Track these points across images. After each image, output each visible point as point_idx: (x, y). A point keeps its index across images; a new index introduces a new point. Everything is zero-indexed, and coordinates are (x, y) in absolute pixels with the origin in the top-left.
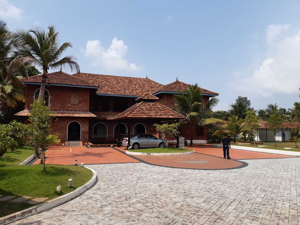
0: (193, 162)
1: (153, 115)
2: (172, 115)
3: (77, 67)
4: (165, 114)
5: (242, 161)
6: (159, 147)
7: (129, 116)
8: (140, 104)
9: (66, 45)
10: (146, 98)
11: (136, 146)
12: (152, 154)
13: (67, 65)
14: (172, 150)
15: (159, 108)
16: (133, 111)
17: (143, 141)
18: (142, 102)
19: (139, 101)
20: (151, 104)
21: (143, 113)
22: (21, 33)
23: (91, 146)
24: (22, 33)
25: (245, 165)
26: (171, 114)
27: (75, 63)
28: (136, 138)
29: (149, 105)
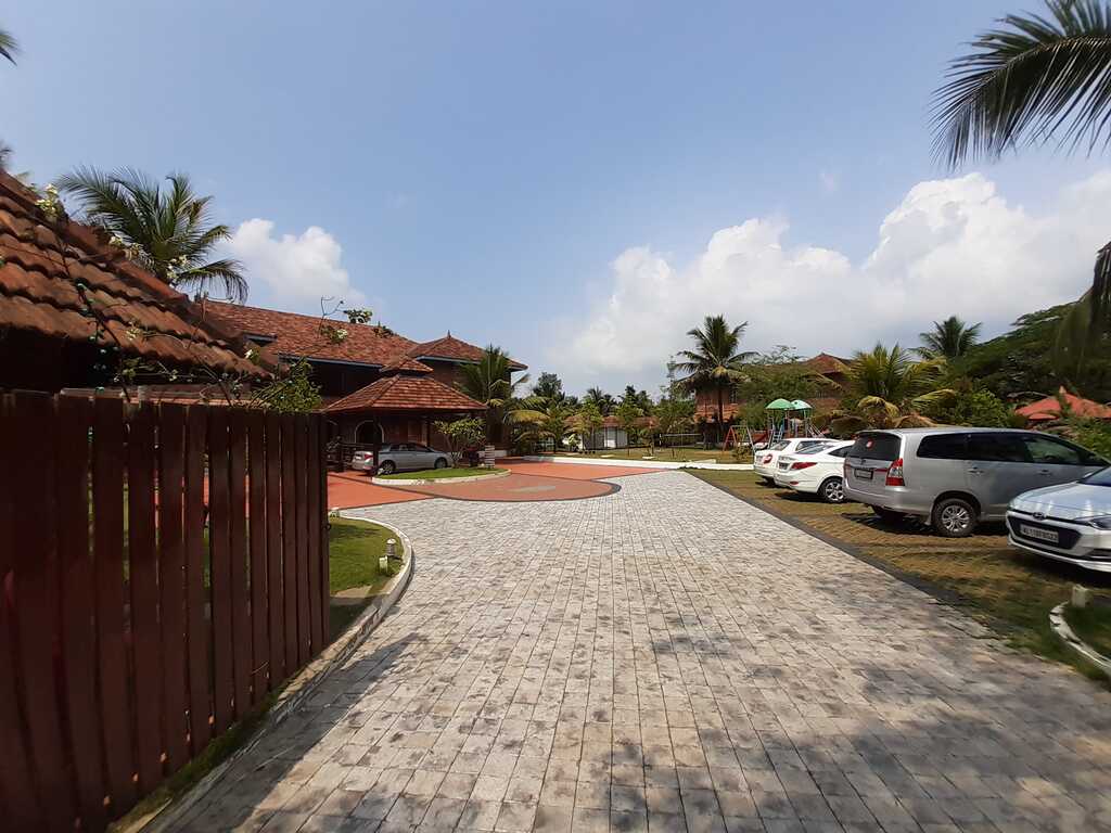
1: (425, 401)
2: (464, 404)
4: (449, 400)
5: (606, 480)
6: (436, 468)
7: (376, 405)
8: (394, 379)
10: (406, 367)
11: (389, 467)
12: (437, 481)
13: (219, 279)
15: (435, 390)
16: (383, 393)
17: (401, 457)
18: (398, 376)
19: (391, 374)
20: (419, 381)
21: (406, 398)
22: (90, 179)
24: (93, 178)
26: (462, 402)
28: (388, 450)
29: (414, 382)
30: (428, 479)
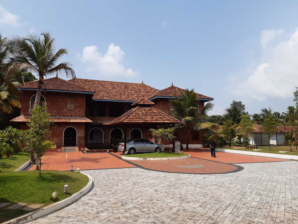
0: (189, 167)
1: (149, 119)
2: (168, 120)
3: (73, 73)
4: (161, 118)
5: (238, 165)
6: (155, 151)
7: (125, 121)
8: (136, 109)
9: (62, 52)
10: (142, 103)
11: (132, 151)
12: (148, 159)
13: (63, 71)
14: (168, 155)
15: (154, 113)
16: (129, 116)
17: (139, 146)
18: (137, 107)
19: (135, 106)
20: (147, 109)
21: (139, 118)
22: (16, 40)
23: (87, 151)
25: (240, 169)
26: (167, 119)
27: (70, 69)
28: (132, 143)
29: (145, 110)
30: (144, 157)
